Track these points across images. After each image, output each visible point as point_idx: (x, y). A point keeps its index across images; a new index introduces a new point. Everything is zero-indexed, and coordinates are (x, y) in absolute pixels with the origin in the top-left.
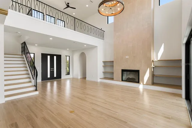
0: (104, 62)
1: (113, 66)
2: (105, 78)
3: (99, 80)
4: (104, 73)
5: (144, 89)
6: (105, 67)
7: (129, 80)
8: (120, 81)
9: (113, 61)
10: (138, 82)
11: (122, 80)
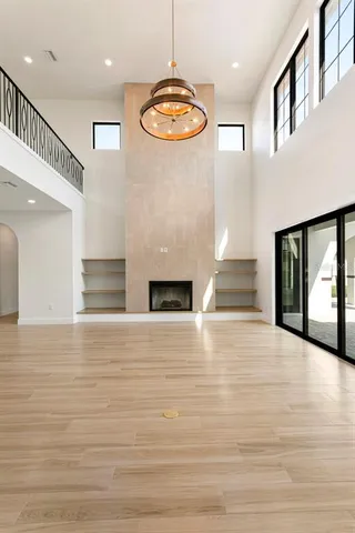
0: (85, 262)
1: (123, 273)
3: (77, 319)
4: (86, 295)
5: (205, 323)
6: (86, 276)
7: (166, 307)
8: (145, 312)
10: (190, 309)
11: (151, 310)
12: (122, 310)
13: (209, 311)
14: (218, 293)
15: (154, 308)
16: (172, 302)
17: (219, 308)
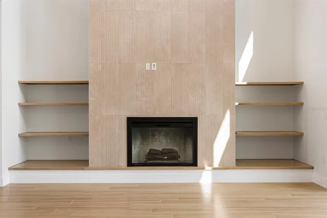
0: (26, 86)
1: (84, 106)
2: (28, 161)
4: (25, 138)
6: (26, 108)
7: (154, 160)
8: (119, 168)
9: (87, 83)
10: (194, 163)
11: (130, 164)
12: (83, 163)
13: (223, 167)
14: (240, 137)
15: (134, 160)
16: (164, 152)
17: (242, 163)
